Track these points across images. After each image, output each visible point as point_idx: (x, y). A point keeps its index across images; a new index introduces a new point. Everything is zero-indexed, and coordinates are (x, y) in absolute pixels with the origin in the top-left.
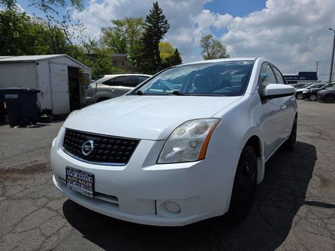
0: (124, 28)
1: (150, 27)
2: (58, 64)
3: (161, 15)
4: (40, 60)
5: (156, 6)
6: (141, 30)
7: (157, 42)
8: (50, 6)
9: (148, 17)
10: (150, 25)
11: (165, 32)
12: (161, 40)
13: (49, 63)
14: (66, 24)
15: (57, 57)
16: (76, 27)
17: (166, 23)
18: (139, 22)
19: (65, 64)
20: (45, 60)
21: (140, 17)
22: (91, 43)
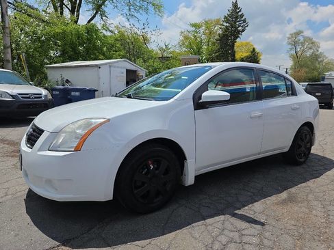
0: (202, 30)
1: (226, 27)
2: (118, 67)
3: (240, 14)
4: (102, 64)
5: (235, 5)
6: (218, 30)
7: (234, 42)
8: (135, 14)
9: (225, 17)
10: (228, 25)
11: (243, 31)
12: (238, 40)
13: (110, 67)
14: (146, 30)
15: (118, 62)
16: (153, 33)
17: (244, 21)
18: (217, 22)
19: (124, 68)
20: (106, 64)
21: (218, 18)
22: (166, 46)
